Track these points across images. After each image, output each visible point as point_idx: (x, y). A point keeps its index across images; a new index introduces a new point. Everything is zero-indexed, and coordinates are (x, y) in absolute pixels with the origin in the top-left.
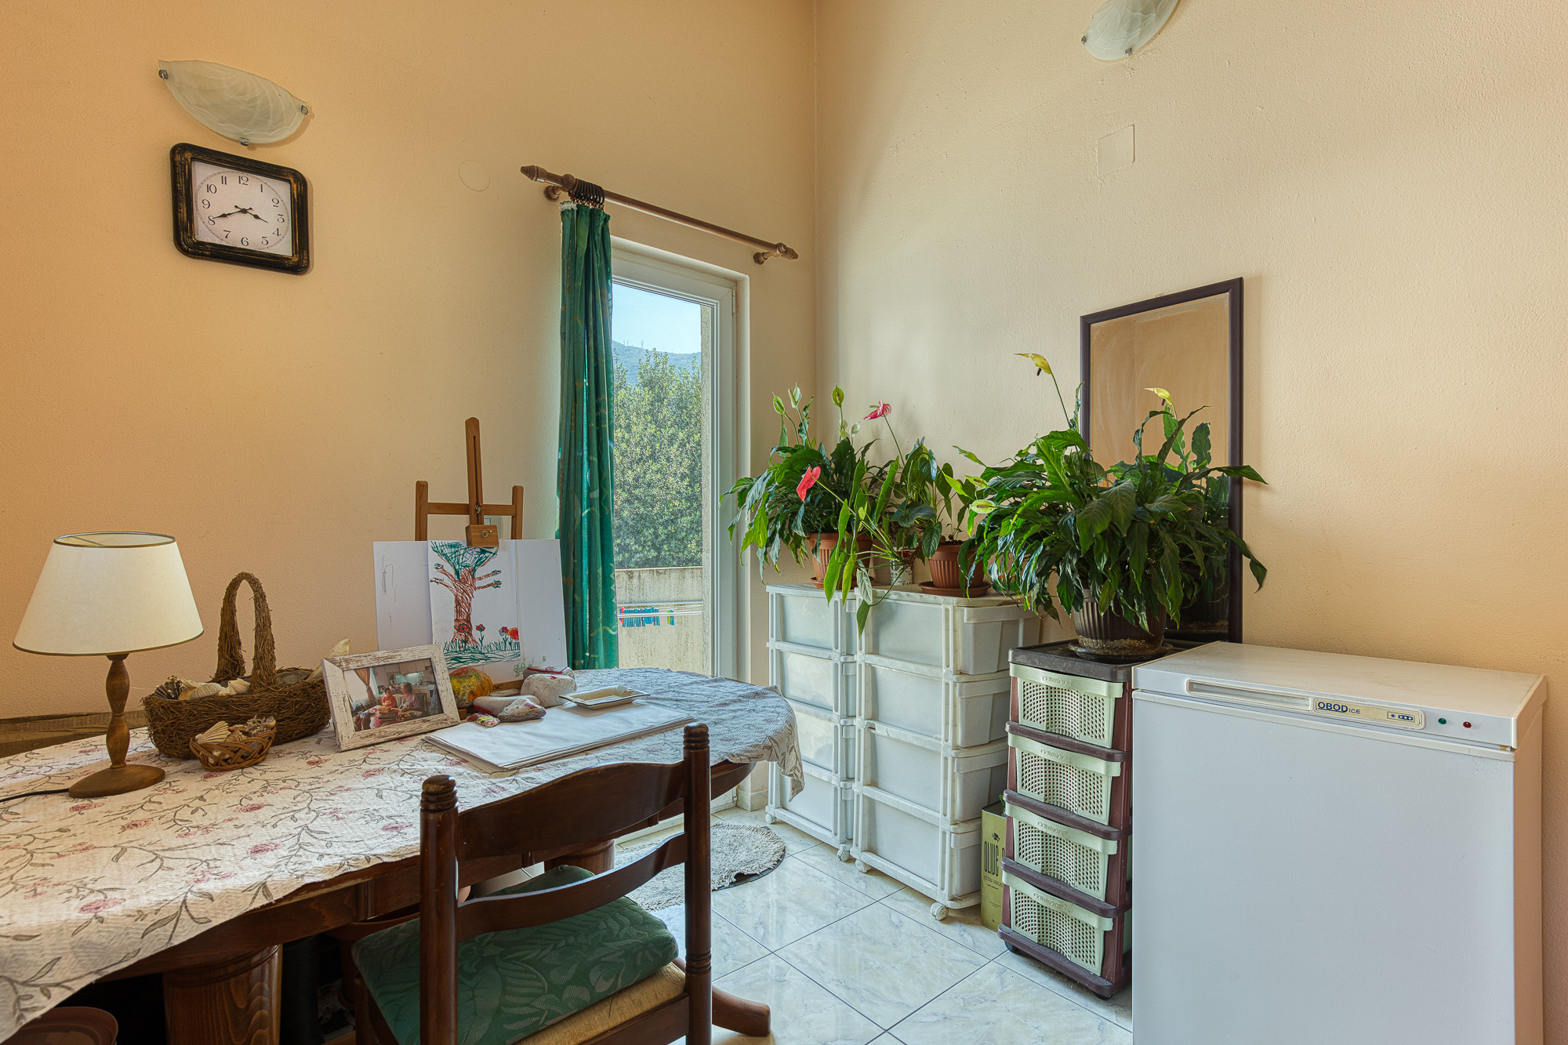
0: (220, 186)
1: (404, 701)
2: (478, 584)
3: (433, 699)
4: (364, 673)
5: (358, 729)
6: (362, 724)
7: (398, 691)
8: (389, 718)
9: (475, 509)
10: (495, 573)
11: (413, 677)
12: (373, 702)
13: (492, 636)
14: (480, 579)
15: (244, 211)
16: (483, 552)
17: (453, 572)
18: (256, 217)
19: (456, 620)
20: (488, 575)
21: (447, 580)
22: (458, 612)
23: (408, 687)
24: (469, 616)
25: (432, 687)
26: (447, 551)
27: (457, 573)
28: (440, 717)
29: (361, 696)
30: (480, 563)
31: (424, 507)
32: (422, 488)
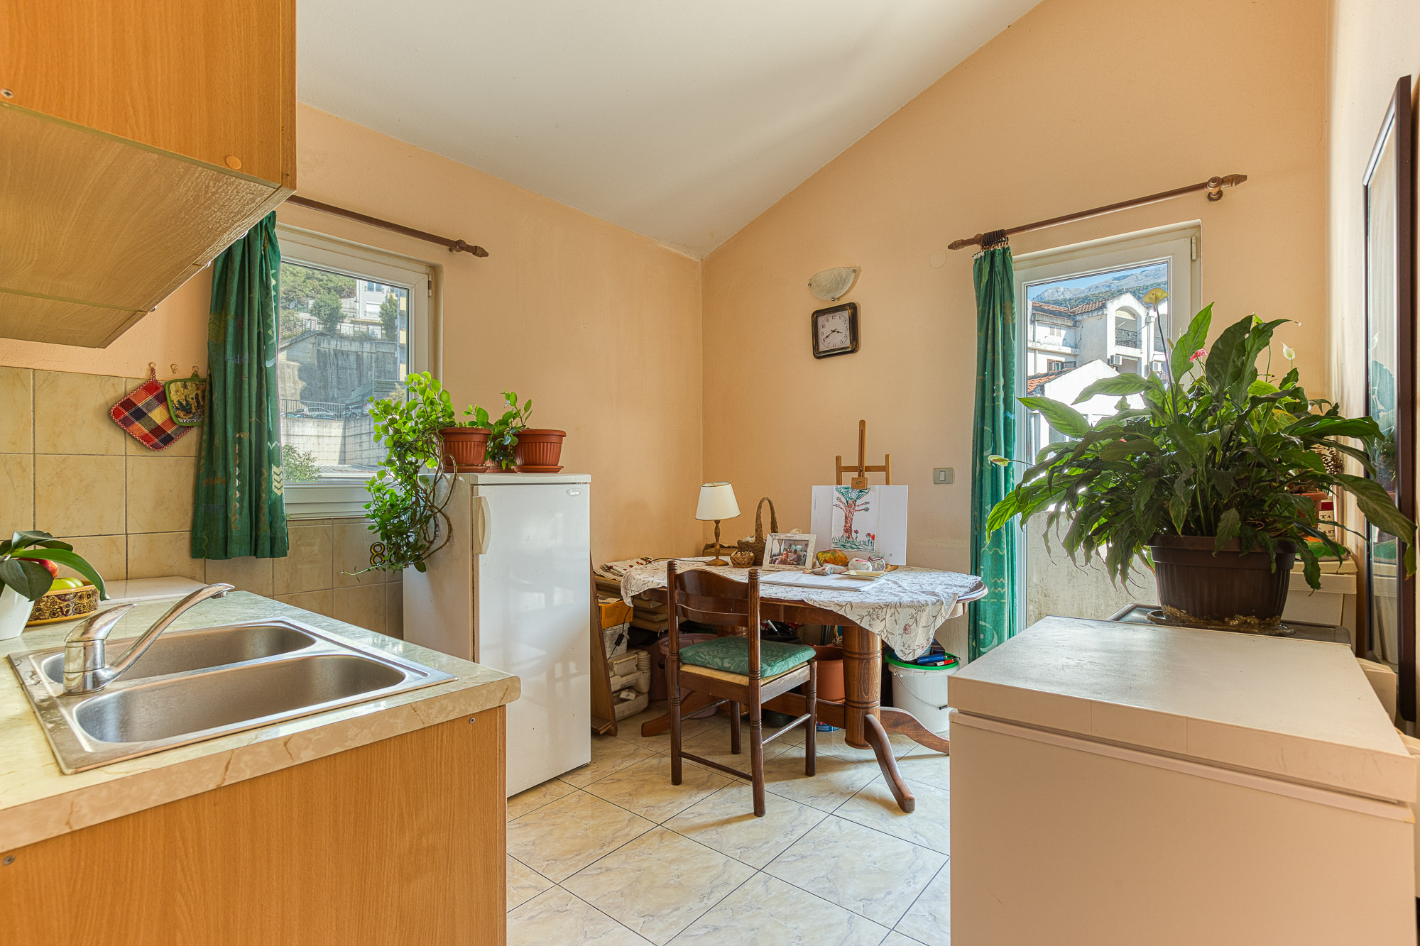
0: (826, 323)
1: (792, 556)
2: (857, 508)
3: (804, 559)
4: (780, 541)
5: (770, 563)
6: (772, 562)
7: (791, 552)
8: (783, 562)
9: (861, 469)
10: (866, 503)
11: (799, 547)
12: (780, 554)
13: (862, 537)
14: (858, 506)
15: (834, 331)
16: (861, 491)
17: (845, 502)
18: (838, 332)
19: (845, 526)
20: (862, 504)
21: (841, 505)
22: (846, 522)
23: (796, 551)
24: (851, 524)
25: (805, 553)
26: (843, 491)
27: (847, 502)
28: (803, 567)
29: (776, 551)
30: (859, 497)
31: (840, 469)
32: (838, 459)
